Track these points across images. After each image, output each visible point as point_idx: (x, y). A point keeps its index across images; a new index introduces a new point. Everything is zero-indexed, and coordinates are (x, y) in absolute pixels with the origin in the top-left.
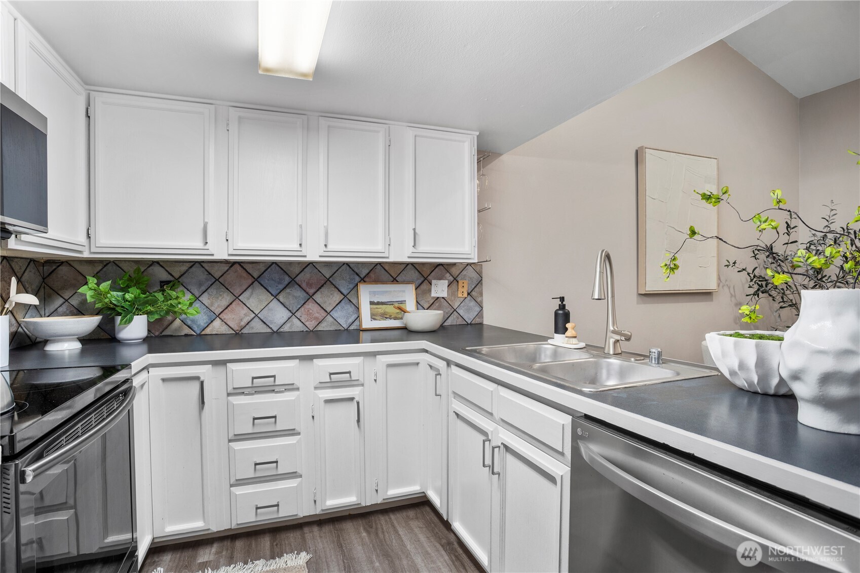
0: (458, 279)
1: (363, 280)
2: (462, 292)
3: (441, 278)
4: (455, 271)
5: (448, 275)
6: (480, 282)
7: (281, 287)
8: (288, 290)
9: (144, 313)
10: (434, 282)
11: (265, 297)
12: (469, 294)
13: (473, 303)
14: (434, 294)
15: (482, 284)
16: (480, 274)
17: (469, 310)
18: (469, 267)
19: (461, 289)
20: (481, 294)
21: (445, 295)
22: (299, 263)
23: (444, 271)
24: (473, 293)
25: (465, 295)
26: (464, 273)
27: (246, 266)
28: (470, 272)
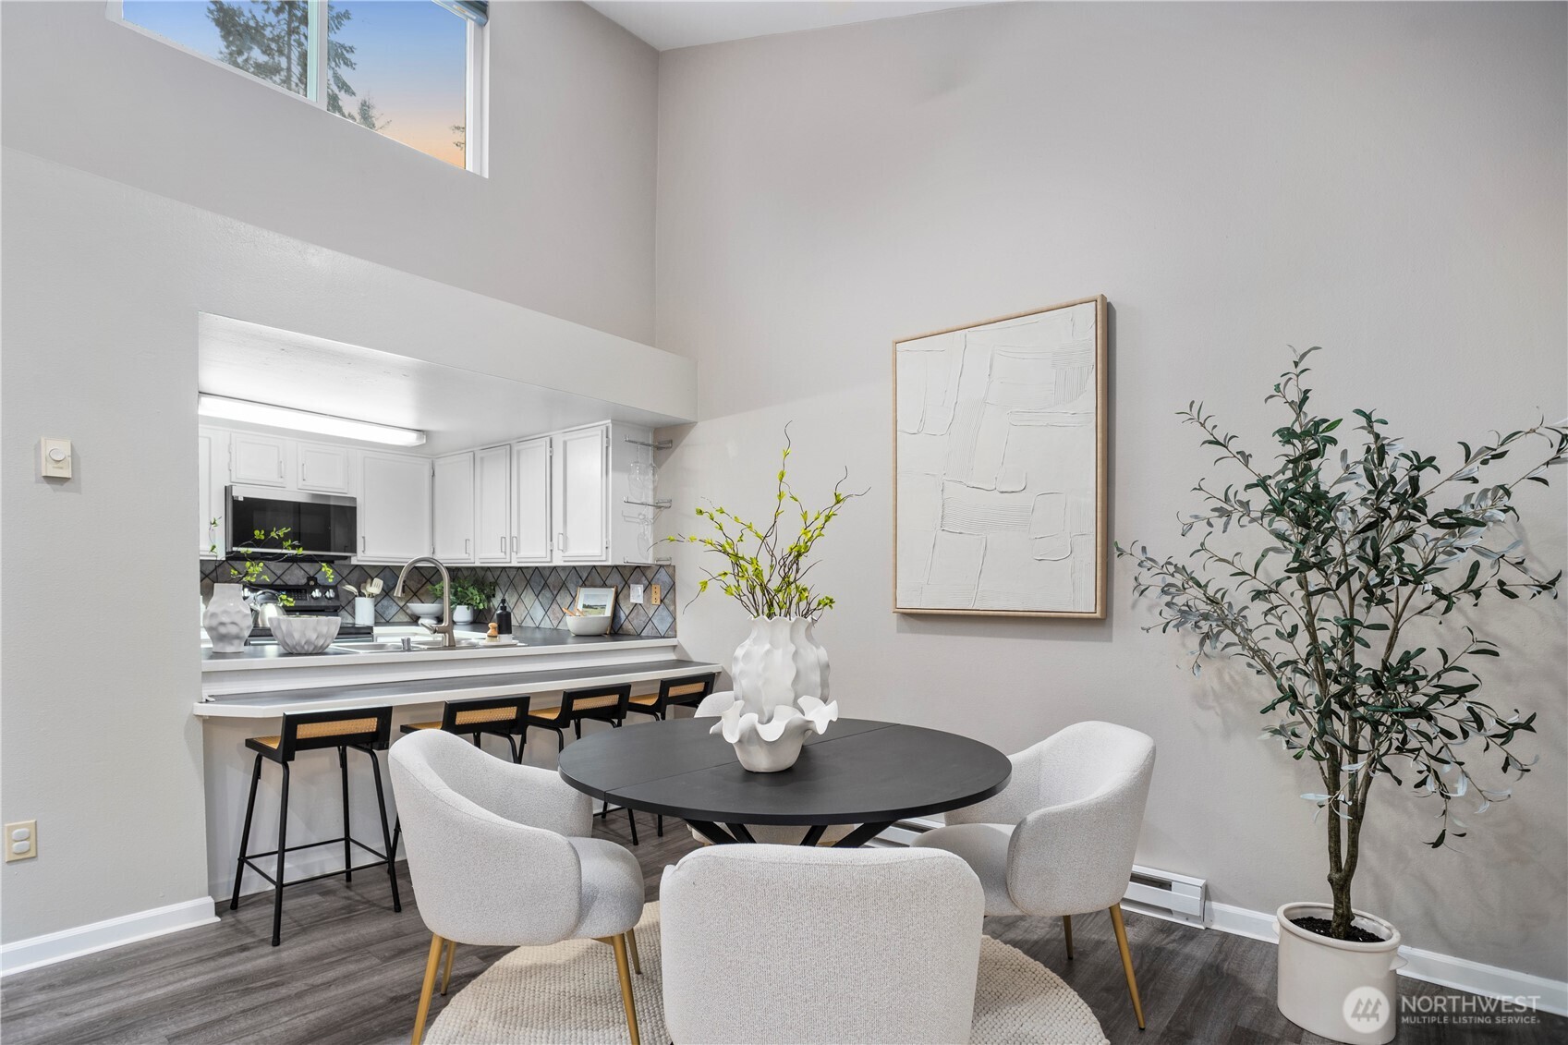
0: (653, 583)
1: (584, 585)
2: (656, 597)
3: (638, 583)
4: (650, 574)
5: (644, 578)
6: (673, 587)
7: (540, 588)
8: (543, 592)
9: (465, 604)
10: (632, 586)
11: (532, 596)
12: (661, 601)
13: (665, 613)
14: (633, 600)
15: (675, 590)
16: (672, 577)
17: (662, 620)
18: (662, 570)
19: (654, 596)
20: (674, 603)
21: (642, 602)
22: (549, 567)
23: (641, 574)
24: (666, 601)
25: (658, 602)
26: (658, 576)
27: (524, 571)
28: (663, 575)
